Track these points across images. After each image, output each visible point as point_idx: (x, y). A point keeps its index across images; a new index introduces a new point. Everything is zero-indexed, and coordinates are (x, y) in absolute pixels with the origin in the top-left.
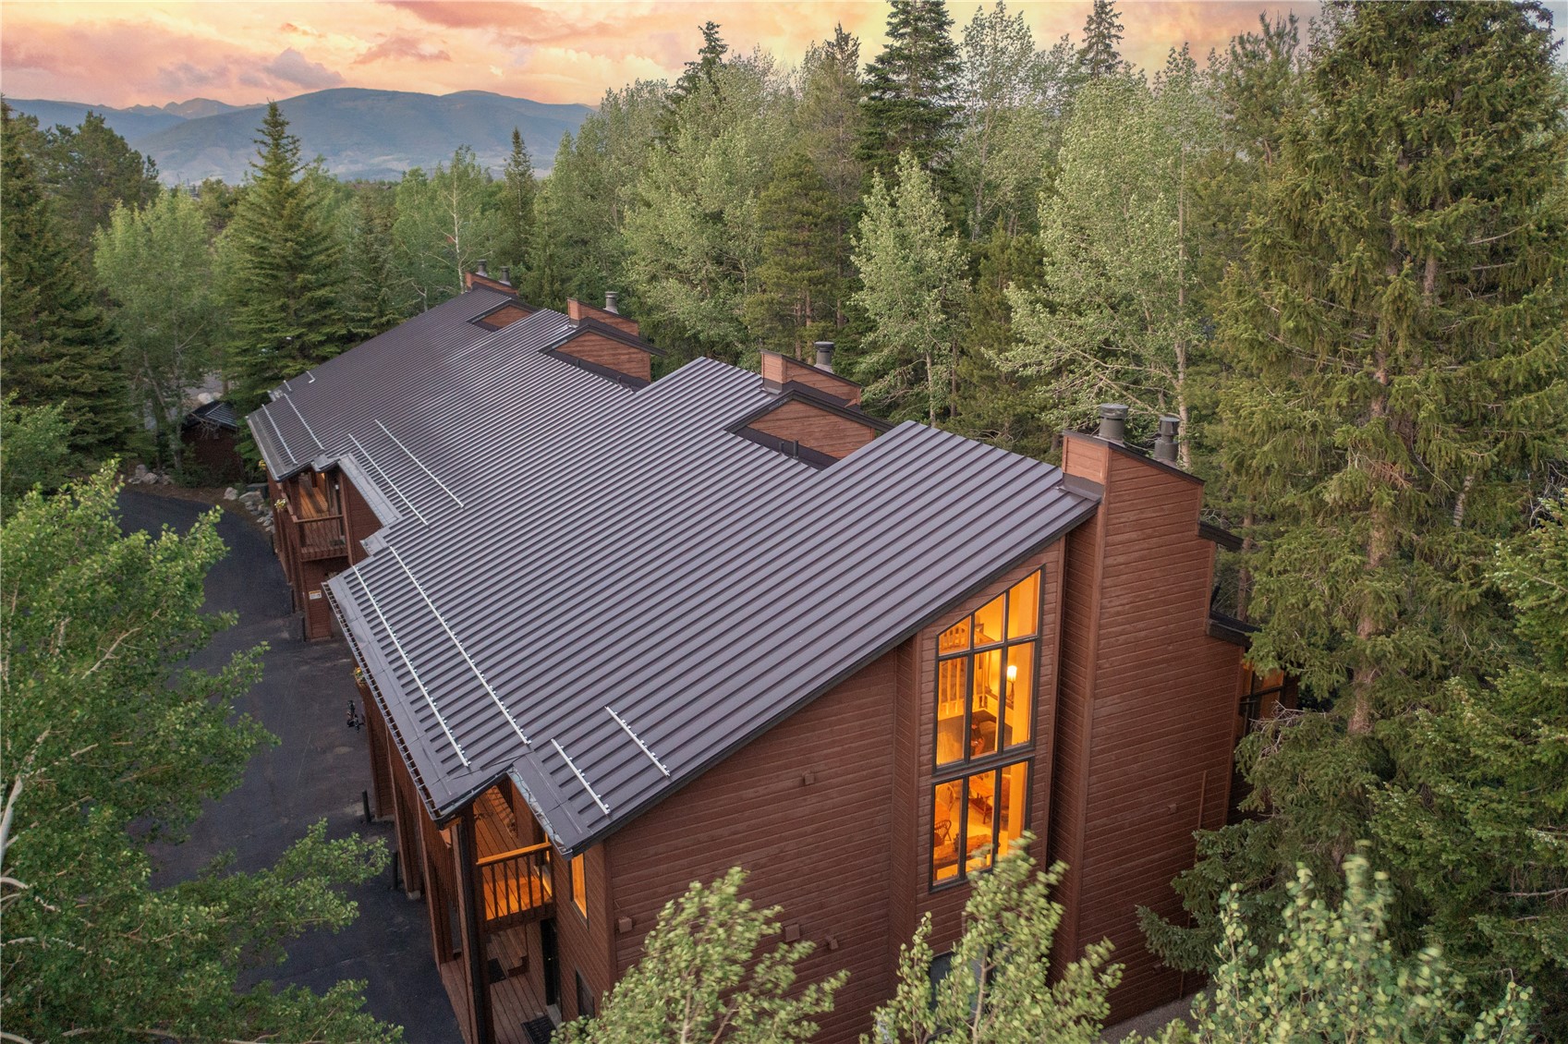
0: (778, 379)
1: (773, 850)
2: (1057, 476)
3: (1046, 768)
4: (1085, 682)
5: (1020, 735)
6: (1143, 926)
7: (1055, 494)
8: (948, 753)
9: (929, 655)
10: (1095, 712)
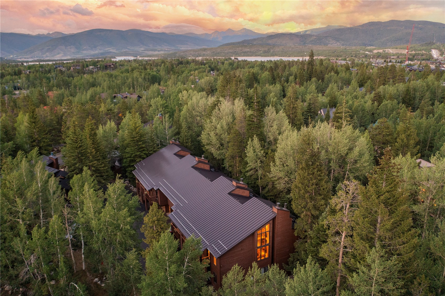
0: (235, 185)
1: (238, 257)
2: (272, 211)
3: (271, 246)
4: (276, 236)
5: (268, 242)
6: (283, 265)
7: (272, 213)
8: (259, 245)
9: (256, 234)
10: (277, 239)
